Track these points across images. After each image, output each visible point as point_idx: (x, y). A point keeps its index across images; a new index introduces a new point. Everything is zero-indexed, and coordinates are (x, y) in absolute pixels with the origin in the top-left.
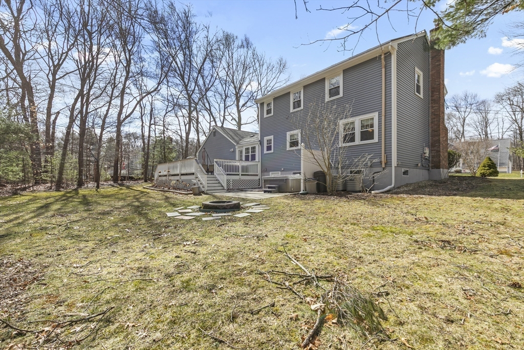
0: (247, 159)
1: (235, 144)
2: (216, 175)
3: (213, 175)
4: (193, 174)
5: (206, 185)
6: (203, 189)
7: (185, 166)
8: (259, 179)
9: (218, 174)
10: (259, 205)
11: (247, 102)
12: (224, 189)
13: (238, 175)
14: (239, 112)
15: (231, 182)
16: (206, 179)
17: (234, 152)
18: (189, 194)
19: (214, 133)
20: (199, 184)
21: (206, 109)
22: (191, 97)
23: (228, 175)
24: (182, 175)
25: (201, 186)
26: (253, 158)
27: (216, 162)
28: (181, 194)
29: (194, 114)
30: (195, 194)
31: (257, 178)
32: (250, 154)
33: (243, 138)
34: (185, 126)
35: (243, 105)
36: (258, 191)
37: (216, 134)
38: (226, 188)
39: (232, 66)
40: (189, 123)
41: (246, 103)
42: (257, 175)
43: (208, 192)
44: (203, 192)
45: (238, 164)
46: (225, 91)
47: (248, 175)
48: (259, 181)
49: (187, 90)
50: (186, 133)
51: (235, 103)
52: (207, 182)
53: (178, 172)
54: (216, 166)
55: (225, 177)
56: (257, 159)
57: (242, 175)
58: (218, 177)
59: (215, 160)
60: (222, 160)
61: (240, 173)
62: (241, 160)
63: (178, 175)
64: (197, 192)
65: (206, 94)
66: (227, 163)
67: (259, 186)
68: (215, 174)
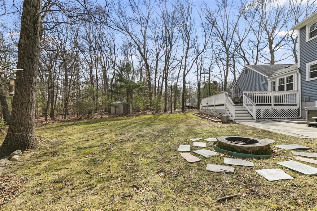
0: (281, 89)
1: (267, 77)
2: (245, 106)
3: (243, 105)
4: (223, 105)
5: (234, 115)
6: (231, 118)
7: (217, 99)
8: (299, 109)
9: (247, 105)
10: (306, 150)
11: (281, 41)
12: (253, 119)
13: (271, 105)
14: (272, 51)
15: (262, 112)
16: (234, 109)
17: (266, 84)
18: (218, 121)
19: (246, 71)
20: (228, 113)
21: (242, 57)
22: (228, 49)
23: (257, 105)
24: (216, 106)
25: (230, 115)
26: (290, 87)
27: (245, 94)
28: (212, 121)
29: (232, 62)
30: (223, 123)
31: (296, 108)
32: (285, 83)
33: (276, 70)
34: (224, 71)
35: (277, 45)
36: (298, 123)
37: (248, 71)
38: (255, 117)
39: (265, 17)
40: (227, 69)
41: (280, 43)
42: (296, 105)
43: (236, 121)
44: (231, 121)
45: (269, 94)
46: (258, 38)
47: (283, 105)
48: (299, 112)
49: (225, 46)
50: (225, 76)
51: (268, 45)
52: (235, 112)
53: (213, 104)
54: (245, 98)
55: (255, 108)
56: (295, 88)
57: (275, 105)
58: (247, 108)
59: (244, 92)
60: (251, 92)
61: (273, 103)
62: (274, 90)
63: (213, 106)
64: (225, 120)
65: (240, 45)
66: (257, 95)
67: (299, 115)
68: (244, 104)
